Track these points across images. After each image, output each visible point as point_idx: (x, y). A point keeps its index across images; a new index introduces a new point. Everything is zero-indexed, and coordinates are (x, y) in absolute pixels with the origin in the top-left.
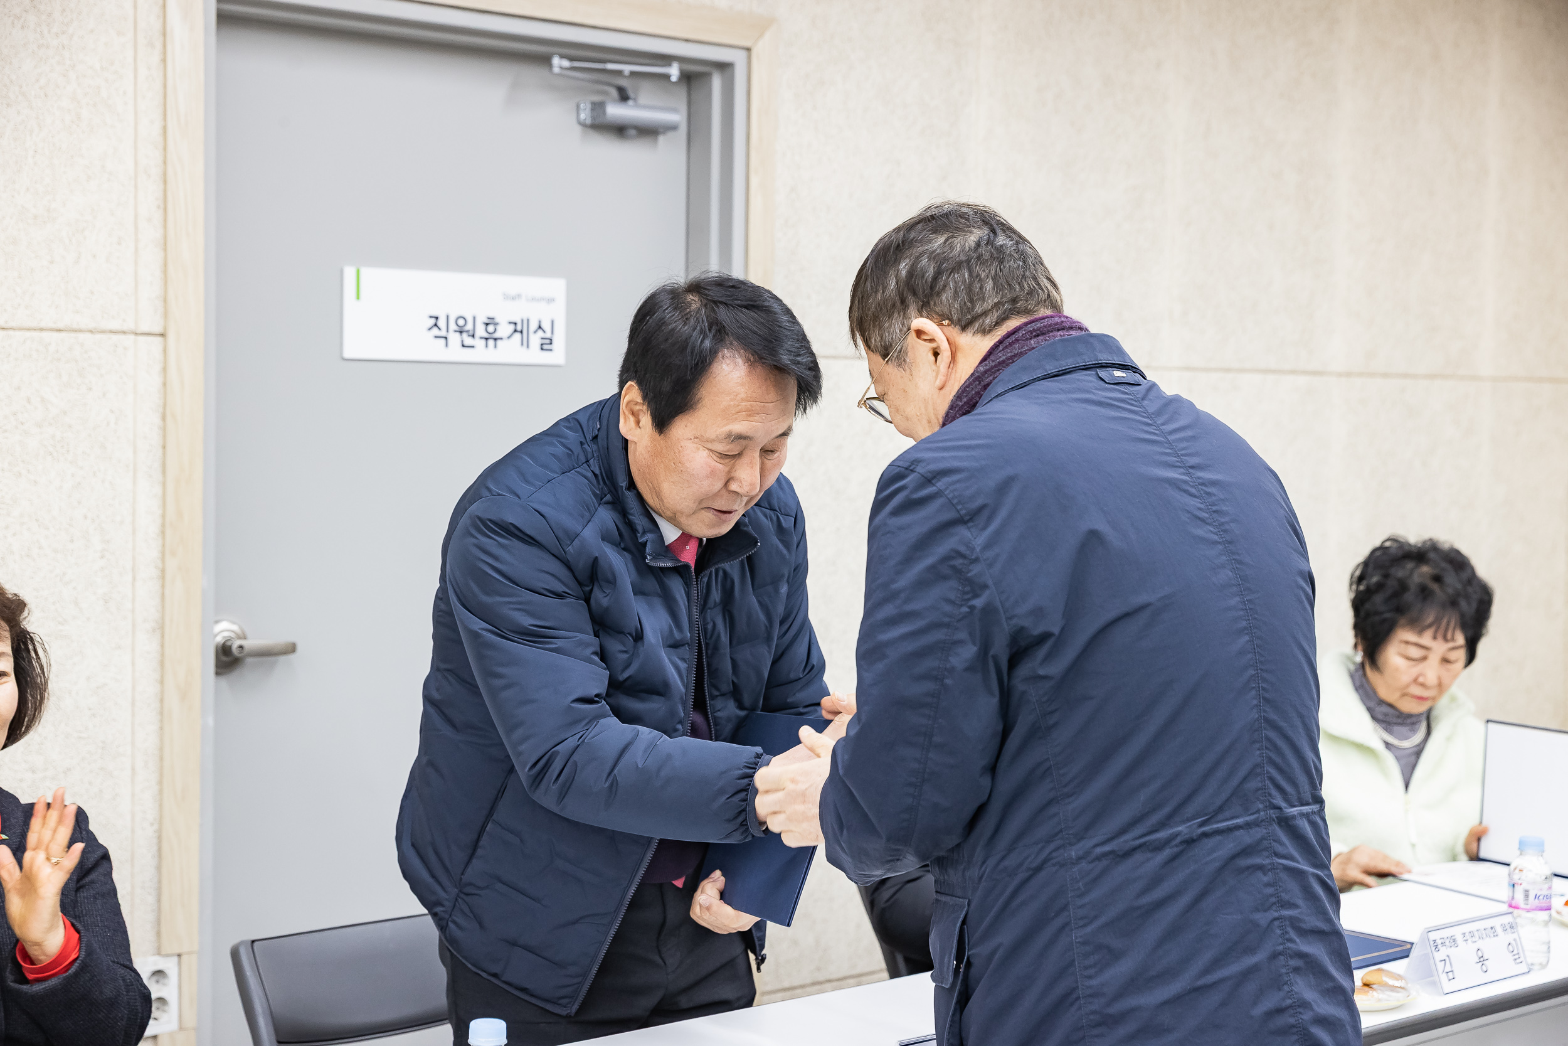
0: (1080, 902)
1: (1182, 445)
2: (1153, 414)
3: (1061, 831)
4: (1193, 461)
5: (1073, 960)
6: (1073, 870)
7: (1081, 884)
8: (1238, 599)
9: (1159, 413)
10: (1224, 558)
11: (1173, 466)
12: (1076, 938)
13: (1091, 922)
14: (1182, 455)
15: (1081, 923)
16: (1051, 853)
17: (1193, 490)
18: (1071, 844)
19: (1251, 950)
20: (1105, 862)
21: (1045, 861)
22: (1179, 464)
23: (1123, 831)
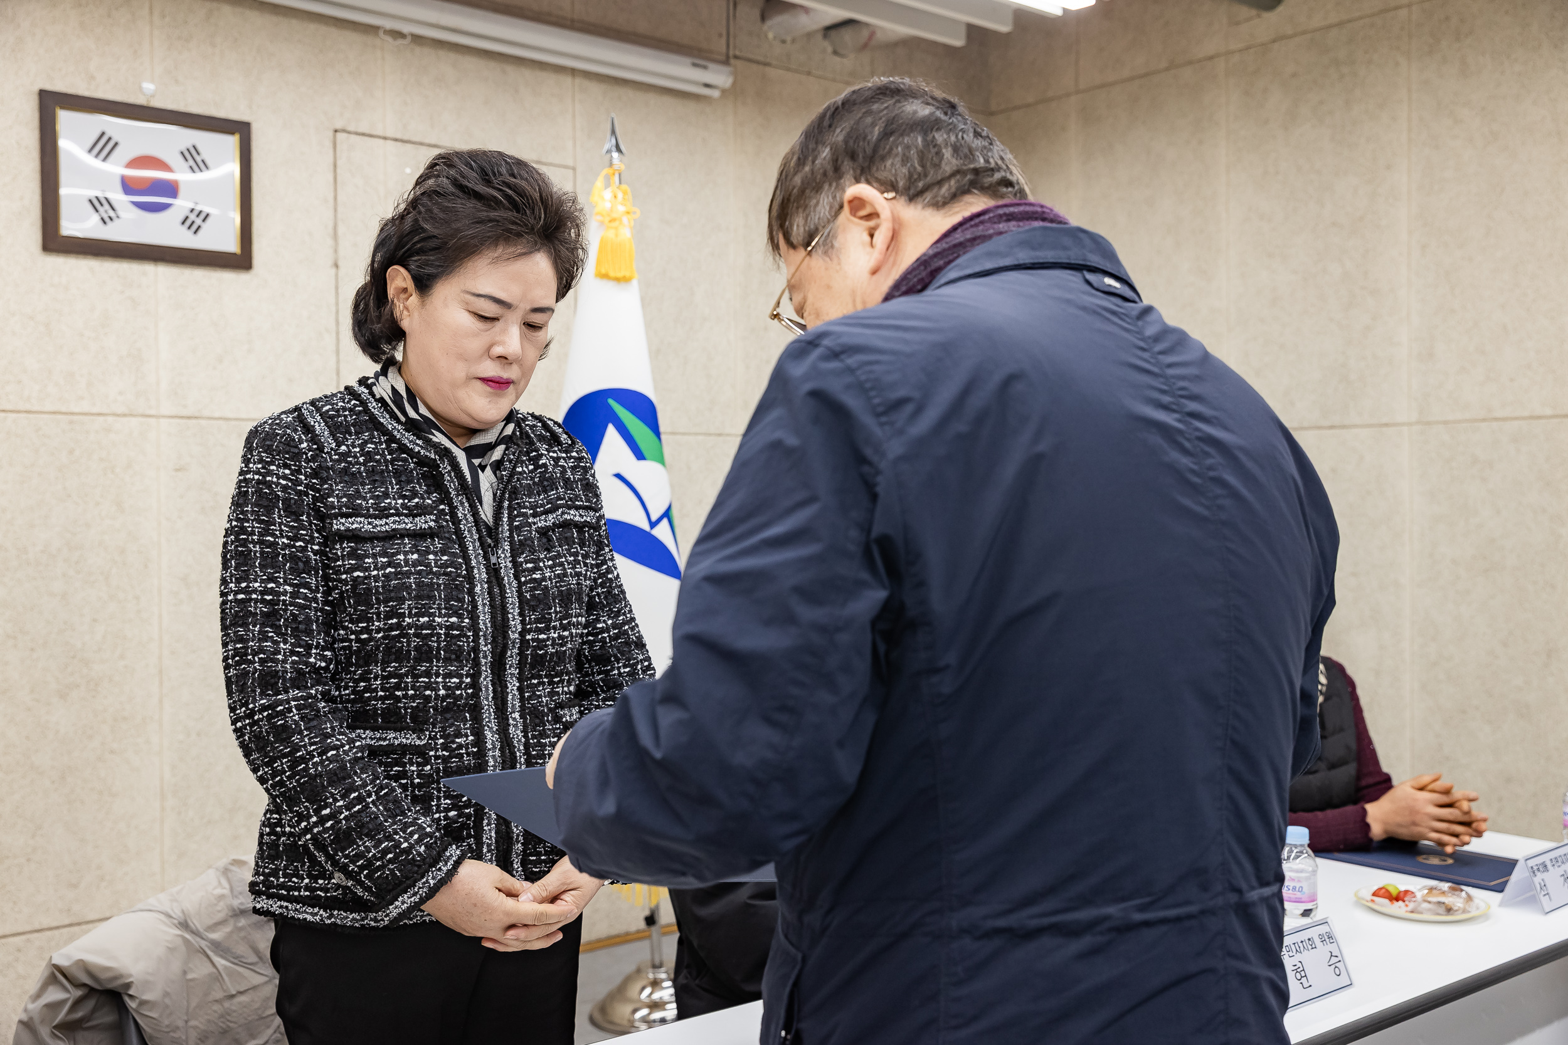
1: (1182, 384)
2: (1149, 337)
3: (940, 888)
4: (1193, 406)
6: (952, 947)
7: (960, 969)
9: (1157, 339)
11: (1165, 407)
14: (1182, 397)
17: (1187, 445)
18: (952, 909)
22: (1174, 407)
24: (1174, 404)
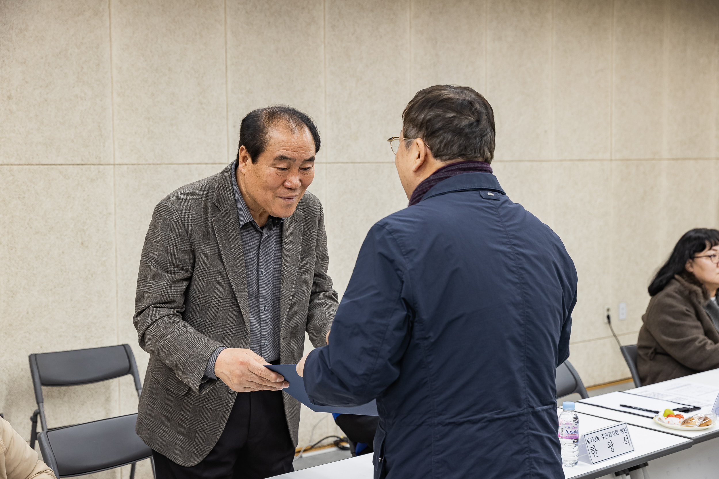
24: (508, 242)
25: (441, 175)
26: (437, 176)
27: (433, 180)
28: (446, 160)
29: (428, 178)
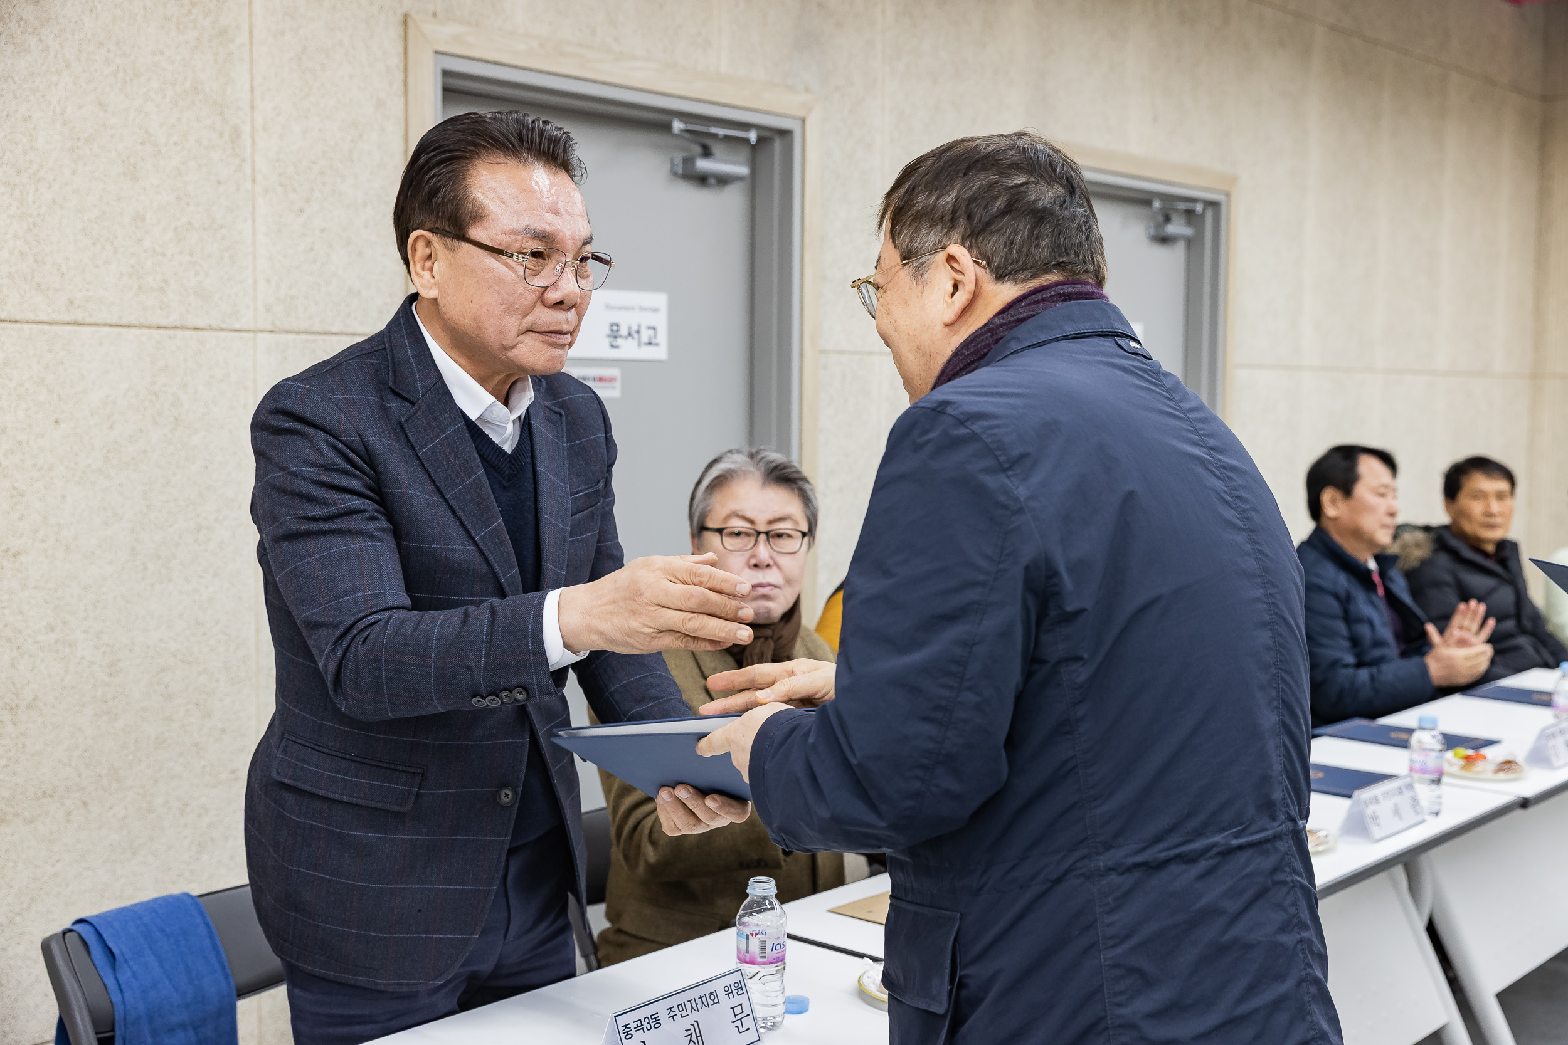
0: (1109, 919)
3: (1086, 838)
5: (1102, 985)
6: (1101, 883)
7: (1110, 899)
8: (1262, 591)
10: (1248, 547)
12: (1105, 960)
13: (1121, 943)
15: (1111, 943)
16: (1074, 863)
17: (1216, 472)
18: (1098, 854)
19: (1280, 977)
20: (1137, 874)
21: (1067, 872)
23: (1158, 839)
24: (1201, 441)
25: (1021, 313)
26: (1012, 316)
27: (1001, 326)
28: (1023, 281)
29: (985, 325)
